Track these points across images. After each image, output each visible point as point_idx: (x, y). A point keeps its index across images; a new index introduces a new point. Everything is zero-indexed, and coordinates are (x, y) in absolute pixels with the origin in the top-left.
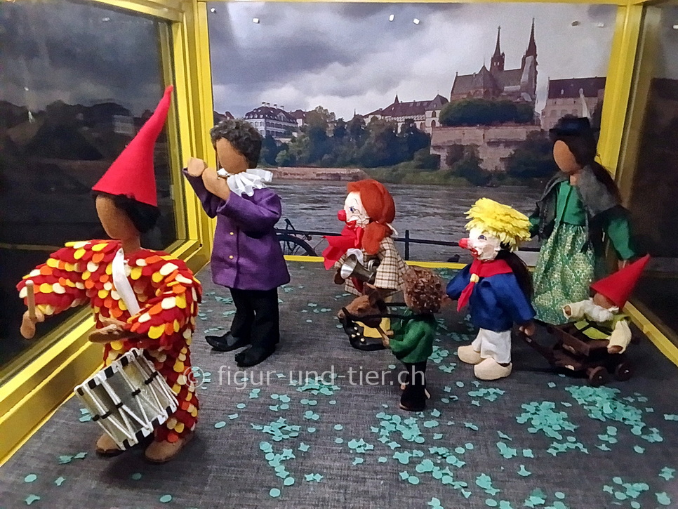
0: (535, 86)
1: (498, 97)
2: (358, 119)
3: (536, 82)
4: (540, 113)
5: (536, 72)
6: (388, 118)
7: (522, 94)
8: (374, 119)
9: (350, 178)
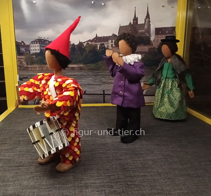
0: (150, 30)
1: (136, 34)
2: (81, 44)
3: (150, 29)
4: (153, 40)
5: (150, 25)
6: (93, 43)
7: (146, 33)
8: (88, 44)
9: (79, 69)
